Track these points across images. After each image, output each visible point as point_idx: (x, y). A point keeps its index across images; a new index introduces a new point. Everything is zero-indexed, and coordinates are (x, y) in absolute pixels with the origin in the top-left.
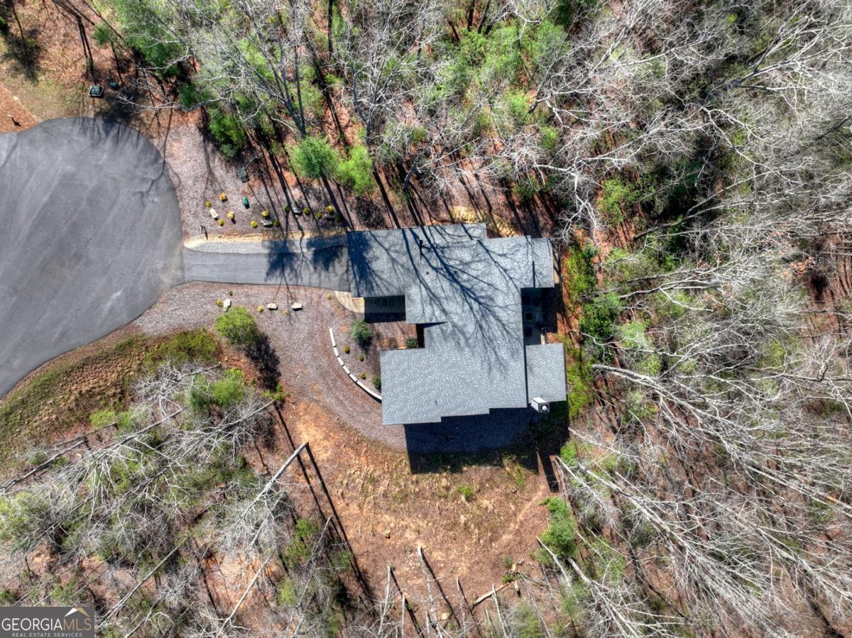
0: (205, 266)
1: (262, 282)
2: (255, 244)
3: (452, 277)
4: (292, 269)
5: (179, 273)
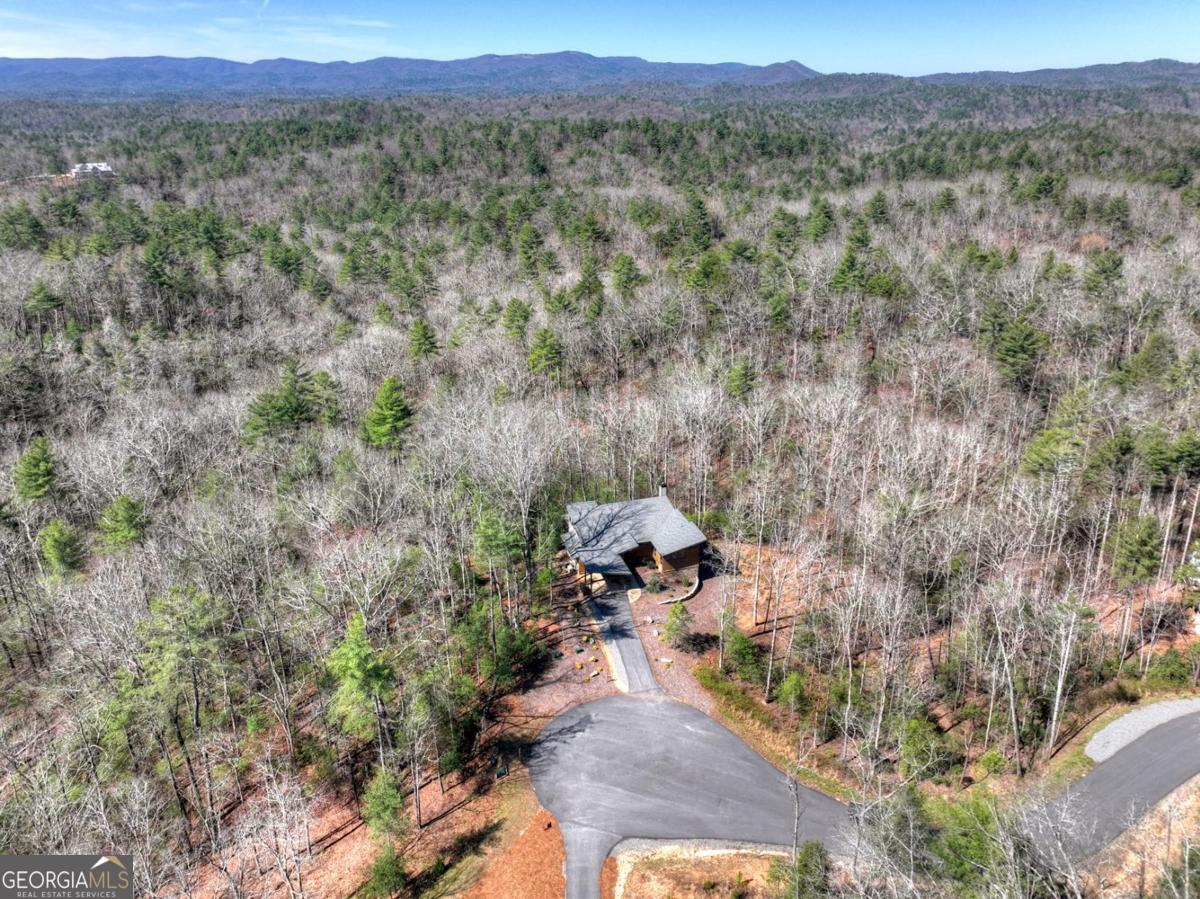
0: (640, 677)
1: (639, 641)
2: (611, 650)
3: (600, 534)
4: (623, 625)
5: (653, 692)
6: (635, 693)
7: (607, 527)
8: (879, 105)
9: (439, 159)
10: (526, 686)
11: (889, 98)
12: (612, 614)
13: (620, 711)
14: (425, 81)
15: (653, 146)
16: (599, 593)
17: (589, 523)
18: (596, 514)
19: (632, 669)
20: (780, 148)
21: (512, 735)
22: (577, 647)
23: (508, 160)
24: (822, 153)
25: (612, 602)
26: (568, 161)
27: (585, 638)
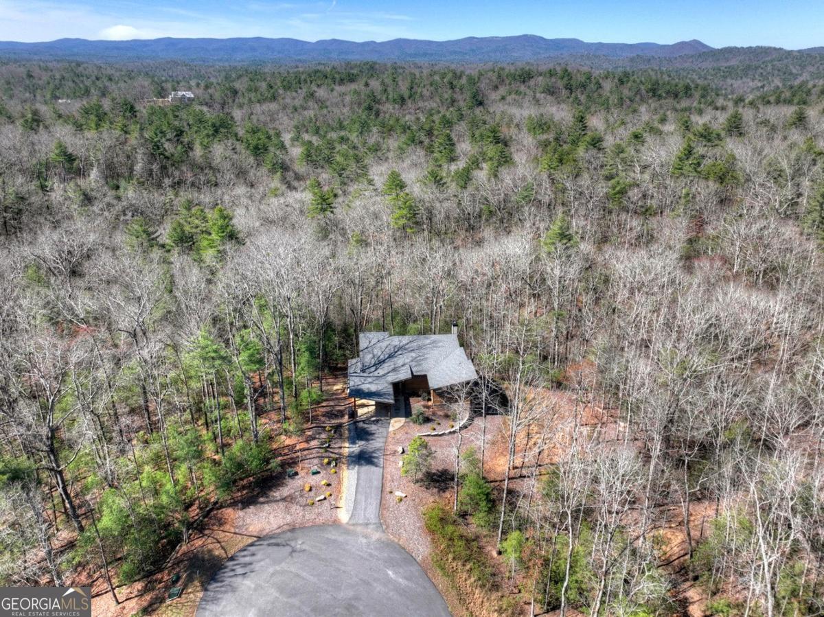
0: (365, 508)
1: (381, 470)
2: (349, 476)
3: (381, 362)
4: (373, 452)
5: (371, 527)
6: (354, 525)
7: (391, 356)
8: (760, 71)
9: (406, 94)
10: (247, 503)
11: (769, 65)
12: (367, 440)
13: (329, 542)
14: (425, 54)
15: (567, 89)
16: (364, 418)
17: (375, 351)
18: (384, 345)
19: (362, 498)
20: (668, 92)
21: (210, 551)
22: (315, 468)
23: (455, 96)
24: (703, 96)
25: (373, 428)
26: (500, 97)
27: (326, 460)
